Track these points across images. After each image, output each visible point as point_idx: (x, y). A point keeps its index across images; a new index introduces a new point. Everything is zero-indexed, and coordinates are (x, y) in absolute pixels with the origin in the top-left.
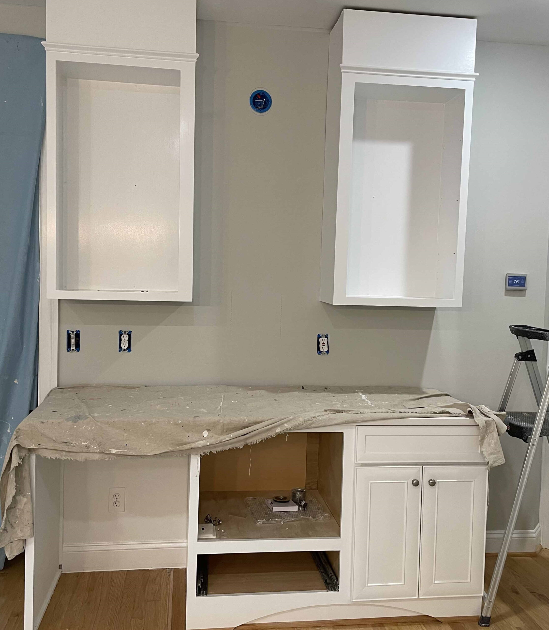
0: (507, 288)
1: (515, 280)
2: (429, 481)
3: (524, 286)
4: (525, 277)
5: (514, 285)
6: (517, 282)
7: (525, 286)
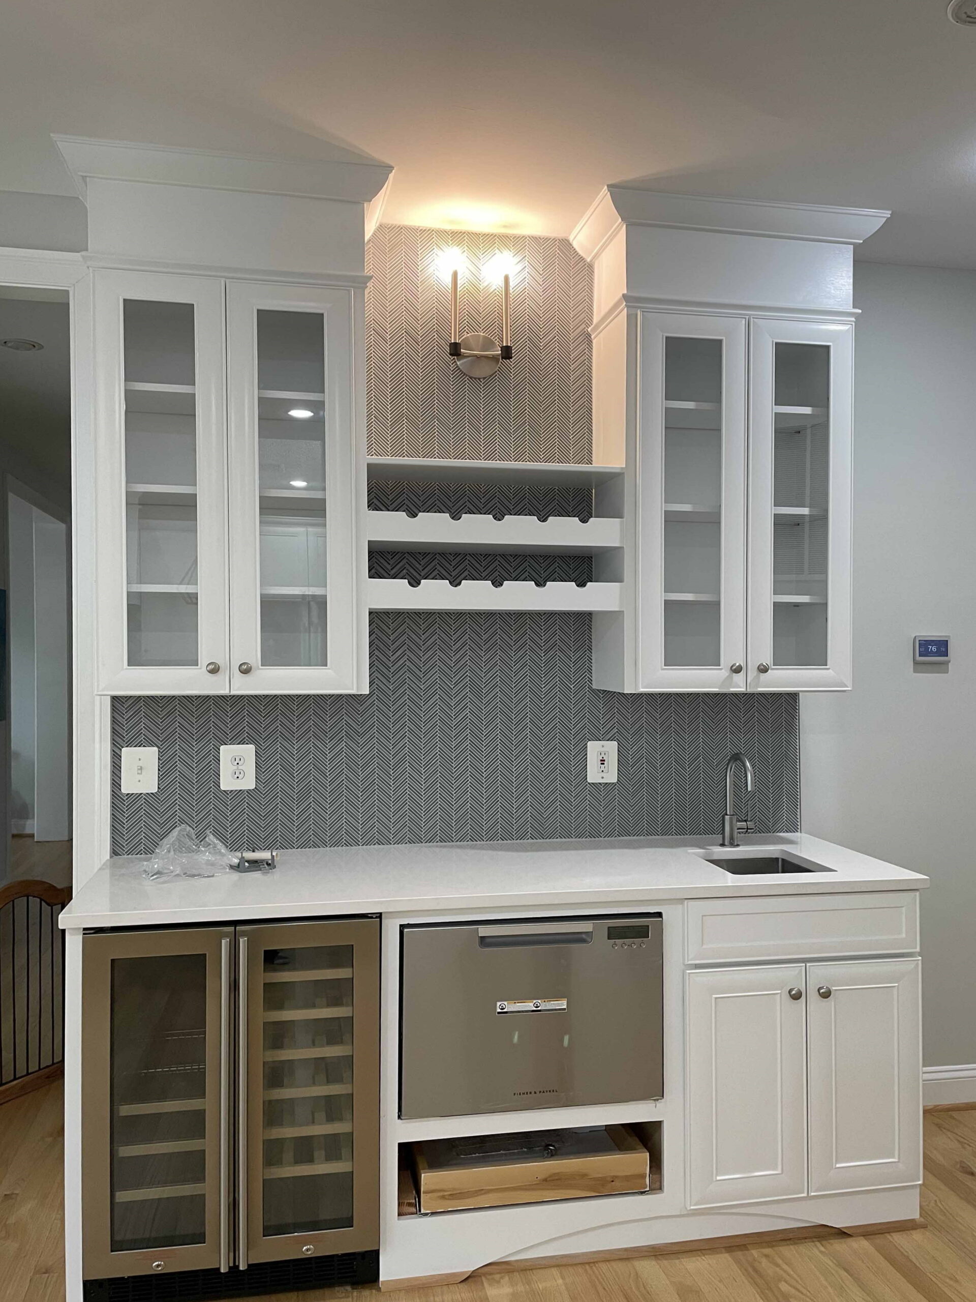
0: (917, 659)
1: (931, 647)
2: (819, 990)
3: (946, 654)
4: (947, 641)
5: (929, 655)
6: (934, 649)
7: (947, 656)
